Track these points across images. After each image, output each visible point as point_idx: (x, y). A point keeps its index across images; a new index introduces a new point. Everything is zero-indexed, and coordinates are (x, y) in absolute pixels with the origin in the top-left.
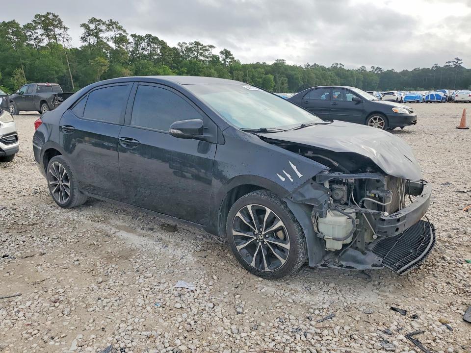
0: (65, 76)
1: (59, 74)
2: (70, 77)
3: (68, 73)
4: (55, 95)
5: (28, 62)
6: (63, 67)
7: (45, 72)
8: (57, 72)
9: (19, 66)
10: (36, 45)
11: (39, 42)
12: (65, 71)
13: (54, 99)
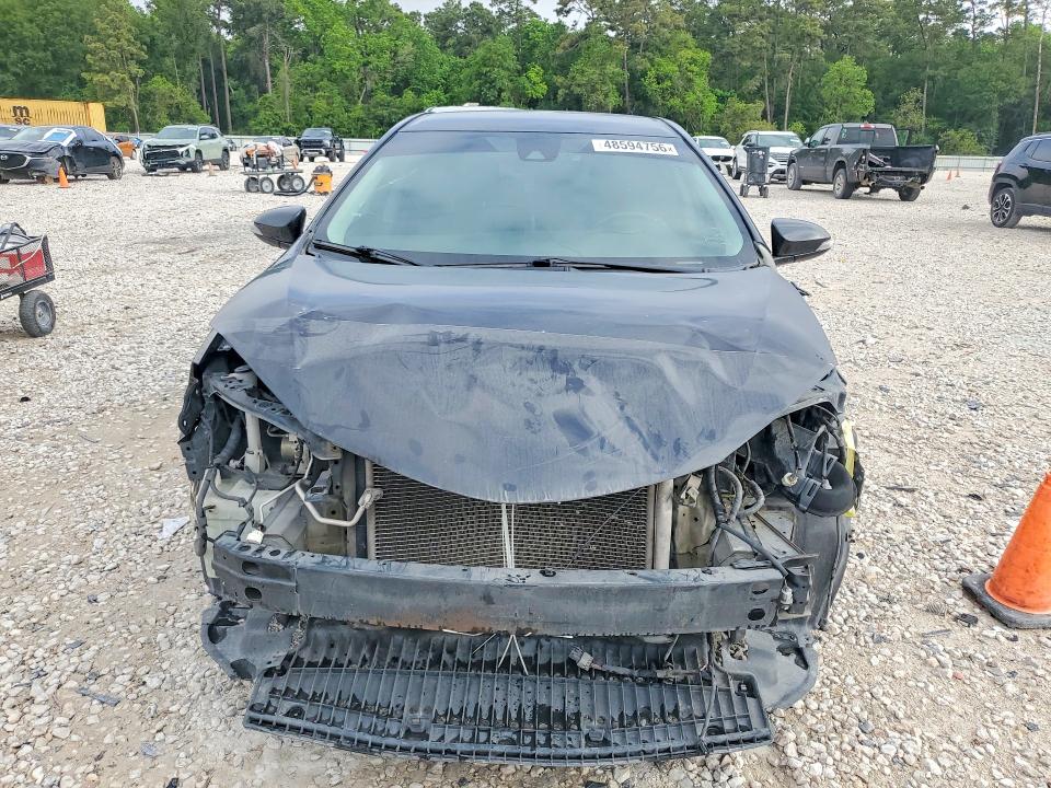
0: (1019, 104)
1: (1007, 100)
2: (1034, 108)
3: (1032, 97)
4: (865, 151)
5: (941, 72)
6: (1023, 82)
7: (972, 97)
8: (1003, 95)
9: (919, 85)
10: (973, 32)
11: (982, 24)
12: (1024, 92)
13: (860, 160)
